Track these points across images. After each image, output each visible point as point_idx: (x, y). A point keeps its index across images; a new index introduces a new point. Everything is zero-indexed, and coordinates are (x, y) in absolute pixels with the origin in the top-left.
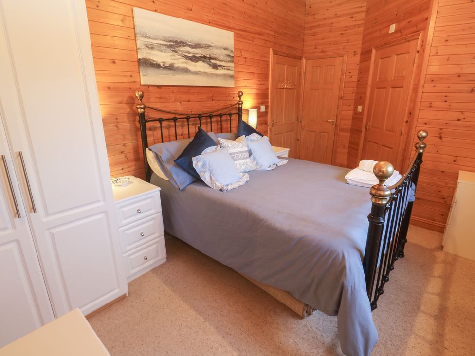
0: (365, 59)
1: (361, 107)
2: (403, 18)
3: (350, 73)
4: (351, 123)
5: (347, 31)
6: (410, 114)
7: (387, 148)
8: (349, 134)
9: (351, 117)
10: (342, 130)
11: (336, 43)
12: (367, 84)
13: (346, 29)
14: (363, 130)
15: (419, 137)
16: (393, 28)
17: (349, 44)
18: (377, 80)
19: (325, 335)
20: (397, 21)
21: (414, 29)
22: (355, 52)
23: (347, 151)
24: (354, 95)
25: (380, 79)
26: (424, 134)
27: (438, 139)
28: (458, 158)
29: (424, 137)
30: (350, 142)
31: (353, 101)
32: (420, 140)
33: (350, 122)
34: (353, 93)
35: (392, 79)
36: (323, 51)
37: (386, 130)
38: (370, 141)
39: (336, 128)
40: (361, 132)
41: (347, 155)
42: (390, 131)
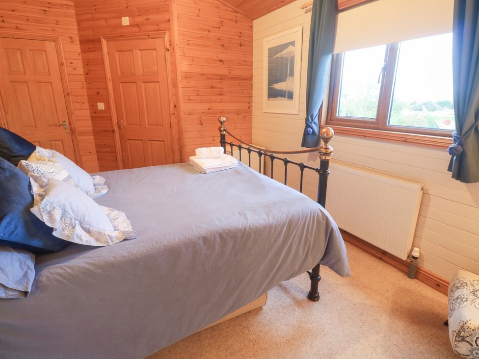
0: (89, 48)
1: (103, 104)
2: (138, 14)
3: (71, 63)
4: (91, 124)
5: (51, 9)
6: (175, 106)
7: (157, 142)
8: (92, 137)
9: (90, 117)
10: (83, 134)
11: (38, 21)
12: (105, 78)
13: (50, 5)
14: (116, 128)
15: (220, 122)
16: (126, 21)
17: (58, 26)
18: (119, 74)
19: (283, 300)
20: (131, 15)
21: (156, 28)
22: (71, 38)
23: (96, 157)
24: (85, 90)
25: (122, 72)
26: (224, 119)
27: (200, 126)
28: (215, 138)
29: (224, 121)
30: (97, 146)
31: (86, 97)
32: (222, 124)
33: (89, 123)
34: (82, 88)
35: (142, 73)
36: (17, 28)
37: (149, 125)
38: (129, 140)
39: (73, 131)
40: (114, 131)
41: (97, 161)
42: (154, 125)
